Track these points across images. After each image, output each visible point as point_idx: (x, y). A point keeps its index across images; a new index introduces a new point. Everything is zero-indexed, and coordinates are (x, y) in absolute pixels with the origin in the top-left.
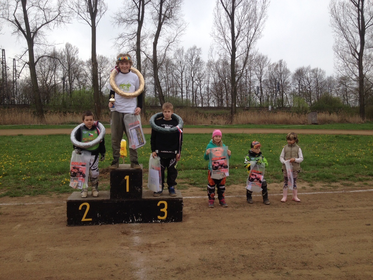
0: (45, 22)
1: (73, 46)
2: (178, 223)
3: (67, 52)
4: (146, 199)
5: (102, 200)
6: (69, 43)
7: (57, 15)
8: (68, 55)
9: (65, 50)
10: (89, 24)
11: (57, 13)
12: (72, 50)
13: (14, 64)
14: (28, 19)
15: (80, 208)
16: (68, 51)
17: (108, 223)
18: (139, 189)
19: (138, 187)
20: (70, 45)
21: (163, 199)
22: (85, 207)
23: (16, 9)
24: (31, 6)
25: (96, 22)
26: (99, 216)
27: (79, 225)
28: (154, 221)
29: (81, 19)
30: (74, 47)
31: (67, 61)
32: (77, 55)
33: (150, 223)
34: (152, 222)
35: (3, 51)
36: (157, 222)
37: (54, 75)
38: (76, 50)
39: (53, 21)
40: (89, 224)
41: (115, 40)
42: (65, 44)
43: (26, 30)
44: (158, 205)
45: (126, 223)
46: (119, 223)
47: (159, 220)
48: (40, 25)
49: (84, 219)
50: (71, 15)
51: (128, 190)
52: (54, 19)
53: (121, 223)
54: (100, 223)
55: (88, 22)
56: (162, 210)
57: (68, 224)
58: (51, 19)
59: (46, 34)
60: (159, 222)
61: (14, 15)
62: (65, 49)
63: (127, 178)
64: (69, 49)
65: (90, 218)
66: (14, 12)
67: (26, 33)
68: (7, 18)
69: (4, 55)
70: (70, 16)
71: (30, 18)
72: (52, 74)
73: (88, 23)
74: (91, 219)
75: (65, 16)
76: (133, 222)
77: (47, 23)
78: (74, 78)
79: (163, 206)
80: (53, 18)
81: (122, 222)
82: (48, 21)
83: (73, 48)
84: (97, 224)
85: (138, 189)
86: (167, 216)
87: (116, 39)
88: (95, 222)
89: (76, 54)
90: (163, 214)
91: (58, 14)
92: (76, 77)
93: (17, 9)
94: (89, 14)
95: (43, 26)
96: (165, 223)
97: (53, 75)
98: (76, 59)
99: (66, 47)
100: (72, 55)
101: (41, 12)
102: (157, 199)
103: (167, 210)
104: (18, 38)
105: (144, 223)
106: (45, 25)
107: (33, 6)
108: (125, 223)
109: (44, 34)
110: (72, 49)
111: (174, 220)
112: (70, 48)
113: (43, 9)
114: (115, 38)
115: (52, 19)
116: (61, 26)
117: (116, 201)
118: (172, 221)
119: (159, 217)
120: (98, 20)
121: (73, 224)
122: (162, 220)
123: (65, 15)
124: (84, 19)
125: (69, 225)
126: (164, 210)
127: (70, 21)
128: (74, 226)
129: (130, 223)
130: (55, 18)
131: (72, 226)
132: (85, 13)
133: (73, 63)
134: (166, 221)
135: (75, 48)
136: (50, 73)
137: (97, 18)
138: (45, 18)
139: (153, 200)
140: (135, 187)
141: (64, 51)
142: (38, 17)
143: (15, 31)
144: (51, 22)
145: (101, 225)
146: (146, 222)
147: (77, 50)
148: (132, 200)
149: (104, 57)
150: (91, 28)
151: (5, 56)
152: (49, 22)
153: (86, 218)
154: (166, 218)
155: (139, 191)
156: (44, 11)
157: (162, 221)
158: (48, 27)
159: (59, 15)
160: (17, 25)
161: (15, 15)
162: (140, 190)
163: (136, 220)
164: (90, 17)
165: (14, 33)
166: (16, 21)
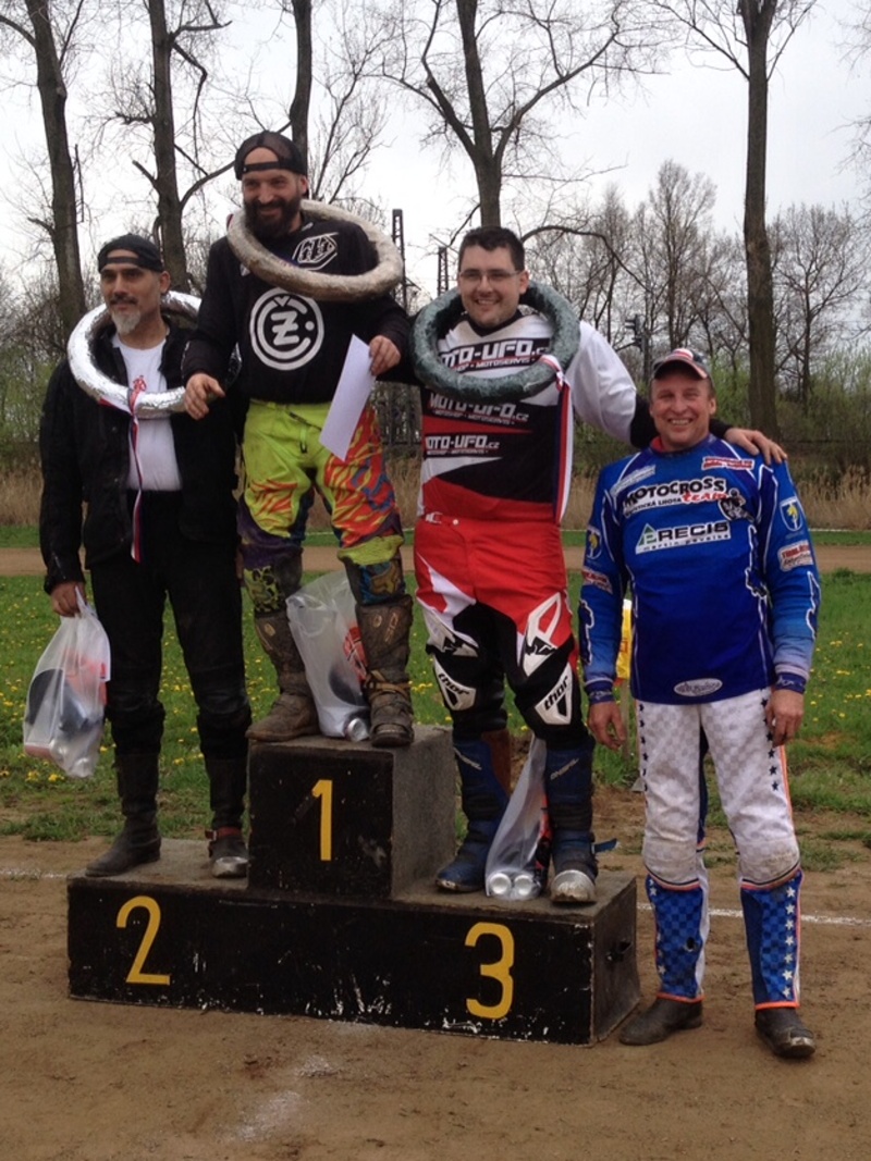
0: (553, 77)
1: (691, 176)
2: (564, 1049)
3: (664, 203)
4: (409, 905)
5: (213, 890)
6: (674, 162)
7: (604, 44)
8: (669, 219)
9: (657, 199)
10: (738, 66)
11: (606, 33)
12: (689, 193)
13: (440, 271)
14: (480, 71)
15: (122, 921)
16: (668, 199)
17: (238, 1008)
18: (380, 852)
19: (373, 842)
20: (677, 174)
21: (493, 912)
22: (141, 915)
23: (433, 32)
24: (493, 14)
25: (770, 53)
26: (200, 966)
27: (117, 998)
28: (450, 1021)
29: (703, 48)
30: (698, 177)
31: (660, 246)
32: (709, 212)
33: (429, 1028)
34: (438, 1026)
35: (398, 218)
36: (462, 1031)
37: (606, 311)
38: (703, 193)
39: (589, 69)
40: (156, 1002)
41: (853, 128)
42: (659, 169)
43: (471, 120)
44: (471, 939)
45: (315, 1016)
46: (283, 1011)
47: (475, 1019)
48: (532, 94)
49: (135, 976)
50: (667, 34)
51: (326, 853)
52: (591, 63)
53: (294, 1013)
54: (203, 1003)
55: (735, 61)
56: (486, 970)
57: (72, 992)
58: (576, 63)
59: (557, 133)
60: (471, 1032)
61: (424, 60)
62: (656, 193)
63: (323, 789)
64: (675, 192)
65: (163, 973)
66: (424, 46)
67: (470, 133)
68: (400, 77)
69: (398, 233)
70: (661, 39)
71: (491, 69)
72: (600, 306)
73: (734, 65)
74: (163, 979)
75: (638, 43)
76: (350, 1014)
77: (563, 80)
78: (693, 322)
79: (490, 949)
80: (587, 59)
81: (298, 1011)
82: (565, 74)
83: (692, 186)
84: (192, 1004)
85: (373, 848)
86: (512, 1007)
87: (861, 124)
88: (183, 994)
89: (703, 208)
90: (491, 993)
91: (609, 35)
92: (699, 312)
93: (435, 35)
94: (739, 20)
95: (543, 98)
96: (501, 1039)
97: (602, 311)
98: (700, 233)
99: (661, 181)
100: (689, 214)
101: (538, 37)
102: (465, 909)
103: (512, 971)
104: (446, 158)
105: (399, 1026)
106: (553, 92)
107: (501, 12)
108: (313, 1015)
109: (550, 134)
110: (687, 187)
111: (546, 1030)
112: (679, 183)
113: (546, 25)
114: (857, 119)
115: (583, 64)
116: (623, 92)
117: (274, 903)
118: (538, 1036)
119: (474, 1006)
120: (781, 47)
121: (94, 993)
122: (487, 1021)
123: (637, 36)
124: (718, 48)
125: (75, 994)
126: (499, 970)
127: (661, 65)
128: (96, 1001)
129: (336, 1018)
130: (593, 54)
131: (87, 1000)
132: (723, 19)
133: (688, 252)
134: (509, 1029)
135: (701, 185)
136: (591, 303)
137: (776, 36)
138: (555, 58)
139: (443, 911)
140: (361, 839)
141: (652, 200)
142: (522, 60)
143: (435, 129)
144: (578, 76)
145: (208, 1008)
146: (412, 1023)
147: (708, 194)
148: (348, 904)
149: (825, 212)
150: (746, 84)
151: (401, 236)
152: (569, 76)
153: (144, 970)
154: (506, 1012)
155: (378, 862)
156: (548, 29)
157: (488, 1027)
158: (567, 101)
159: (613, 43)
160: (438, 104)
161: (428, 61)
162: (382, 858)
163: (366, 1008)
164: (742, 36)
165: (429, 136)
166: (432, 84)
